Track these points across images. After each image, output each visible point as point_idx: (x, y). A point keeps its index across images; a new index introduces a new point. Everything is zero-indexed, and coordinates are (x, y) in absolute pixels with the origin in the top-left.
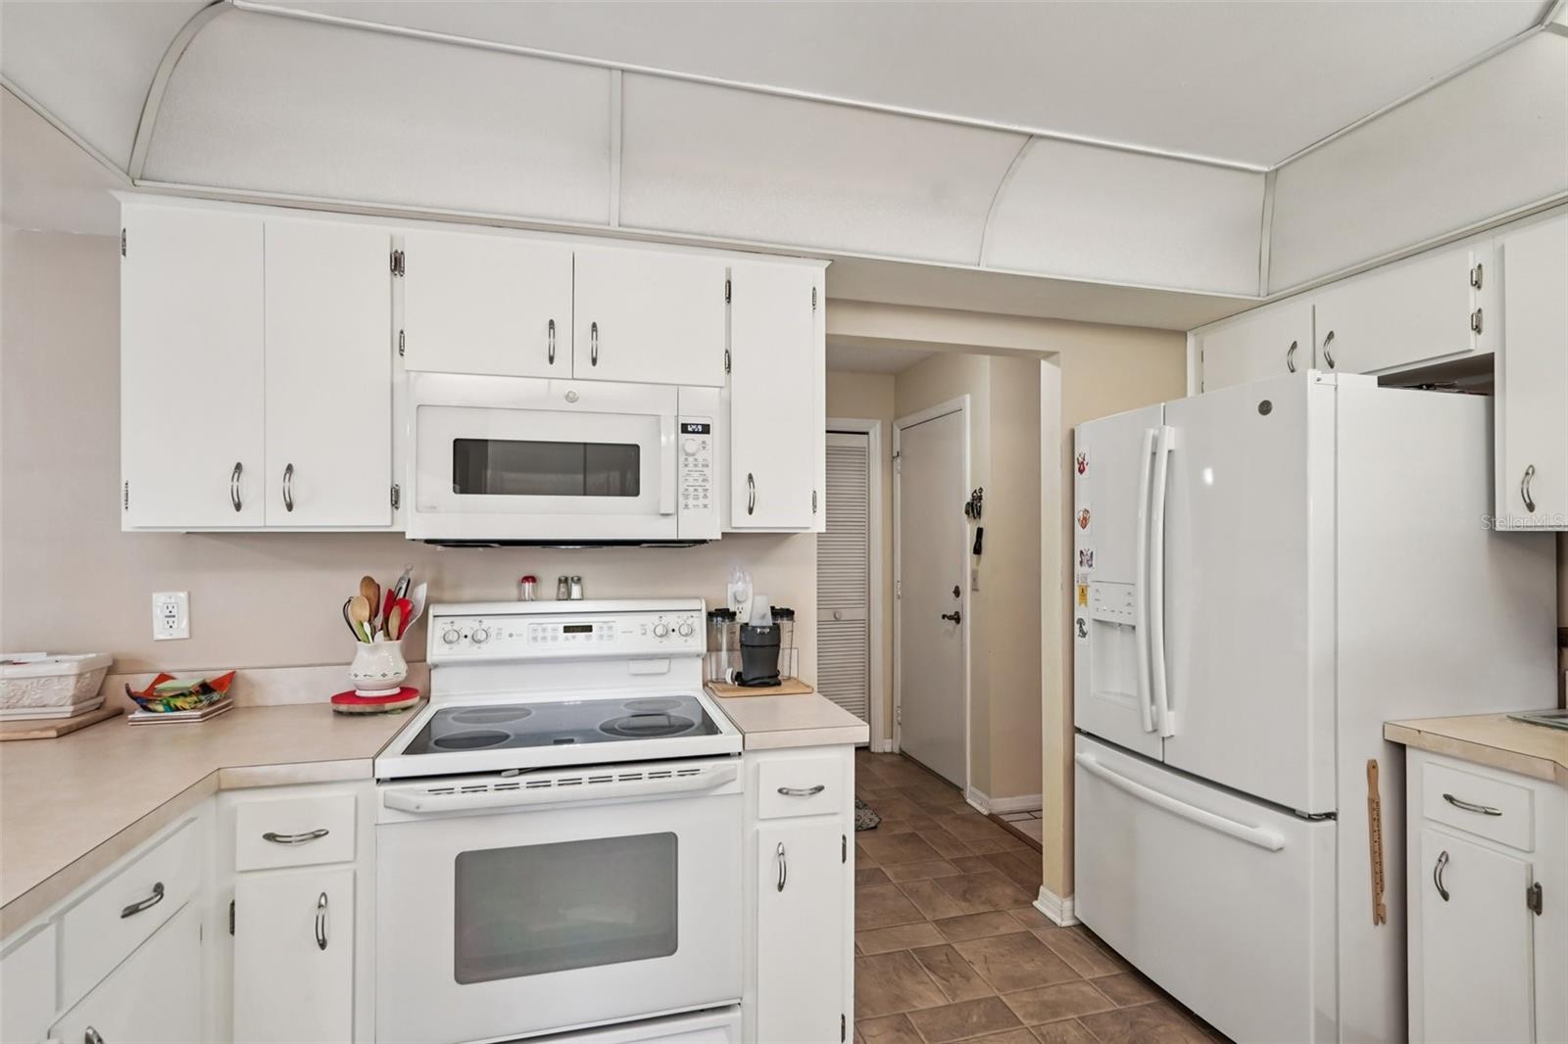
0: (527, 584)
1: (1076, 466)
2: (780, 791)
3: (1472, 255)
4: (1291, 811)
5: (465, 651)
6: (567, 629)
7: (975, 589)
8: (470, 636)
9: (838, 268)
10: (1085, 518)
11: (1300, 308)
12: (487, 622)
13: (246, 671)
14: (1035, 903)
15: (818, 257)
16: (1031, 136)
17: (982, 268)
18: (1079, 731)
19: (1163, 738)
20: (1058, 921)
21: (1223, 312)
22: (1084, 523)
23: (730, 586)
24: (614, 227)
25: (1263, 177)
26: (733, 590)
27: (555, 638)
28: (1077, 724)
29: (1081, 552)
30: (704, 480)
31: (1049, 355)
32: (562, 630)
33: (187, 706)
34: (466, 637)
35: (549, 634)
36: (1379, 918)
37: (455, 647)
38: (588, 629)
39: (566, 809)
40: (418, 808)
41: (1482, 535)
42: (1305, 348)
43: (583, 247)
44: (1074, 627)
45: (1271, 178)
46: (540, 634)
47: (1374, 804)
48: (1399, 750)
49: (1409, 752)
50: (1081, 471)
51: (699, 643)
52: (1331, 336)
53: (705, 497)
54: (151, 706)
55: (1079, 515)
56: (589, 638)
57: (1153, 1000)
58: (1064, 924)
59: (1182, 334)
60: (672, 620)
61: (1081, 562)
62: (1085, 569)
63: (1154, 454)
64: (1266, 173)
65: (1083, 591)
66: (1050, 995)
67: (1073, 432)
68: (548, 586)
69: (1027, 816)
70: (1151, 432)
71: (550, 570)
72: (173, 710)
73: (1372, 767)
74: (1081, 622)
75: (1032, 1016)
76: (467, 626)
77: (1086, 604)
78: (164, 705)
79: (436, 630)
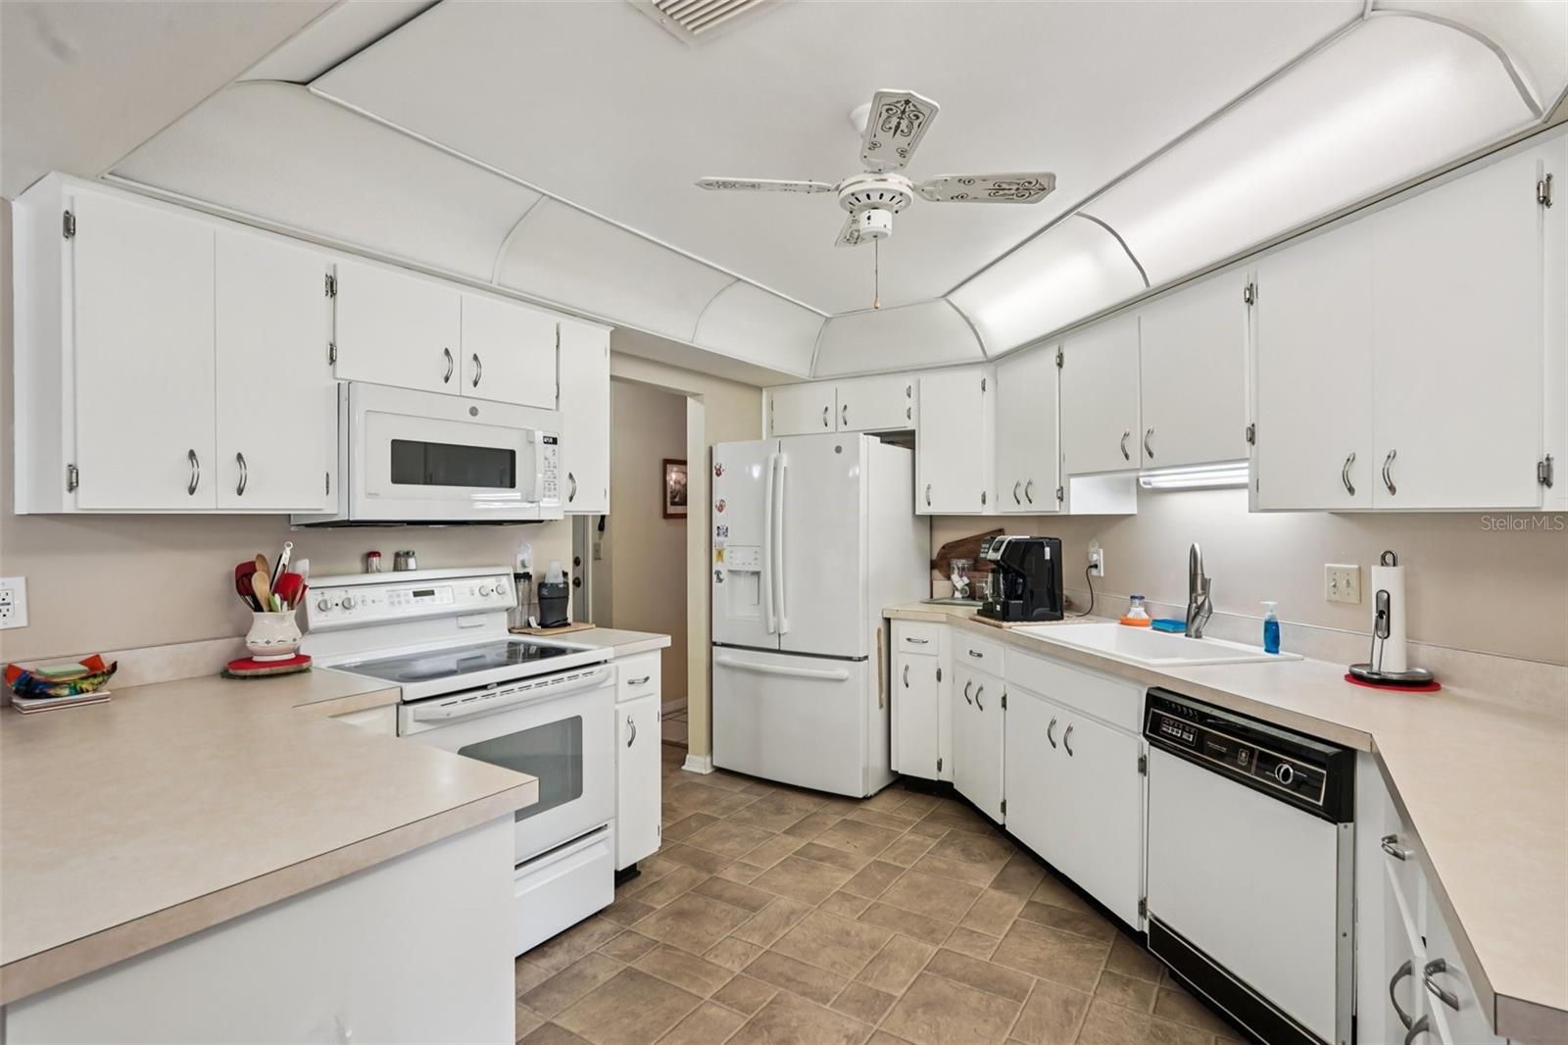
0: (374, 559)
1: (713, 471)
2: (630, 683)
3: (909, 381)
4: (850, 659)
5: (337, 617)
6: (416, 594)
7: (597, 558)
8: (340, 603)
9: (619, 334)
10: (721, 506)
11: (830, 387)
12: (352, 593)
13: (105, 654)
14: (683, 768)
15: (609, 324)
16: (739, 279)
17: (694, 345)
18: (715, 644)
19: (779, 635)
20: (704, 772)
21: (788, 382)
22: (721, 509)
23: (518, 556)
24: (494, 285)
25: (823, 320)
26: (522, 558)
27: (408, 602)
28: (714, 640)
29: (718, 528)
30: (555, 478)
31: (694, 395)
32: (412, 594)
33: (90, 688)
34: (337, 605)
35: (402, 599)
36: (881, 706)
37: (329, 613)
38: (431, 593)
39: (532, 705)
40: (448, 715)
41: (910, 516)
42: (831, 410)
43: (471, 296)
44: (713, 575)
45: (828, 319)
46: (396, 600)
47: (879, 649)
48: (888, 620)
49: (892, 621)
50: (718, 475)
51: (511, 600)
52: (845, 407)
53: (555, 489)
54: (52, 692)
55: (716, 502)
56: (434, 600)
57: (773, 790)
58: (708, 772)
59: (759, 389)
60: (491, 583)
61: (718, 534)
62: (722, 538)
63: (775, 469)
64: (827, 318)
65: (720, 553)
66: (724, 803)
67: (711, 449)
68: (387, 561)
69: (678, 714)
70: (773, 456)
71: (388, 546)
72: (77, 693)
73: (879, 631)
74: (718, 573)
75: (722, 814)
76: (337, 596)
77: (722, 561)
78: (70, 688)
79: (311, 599)
